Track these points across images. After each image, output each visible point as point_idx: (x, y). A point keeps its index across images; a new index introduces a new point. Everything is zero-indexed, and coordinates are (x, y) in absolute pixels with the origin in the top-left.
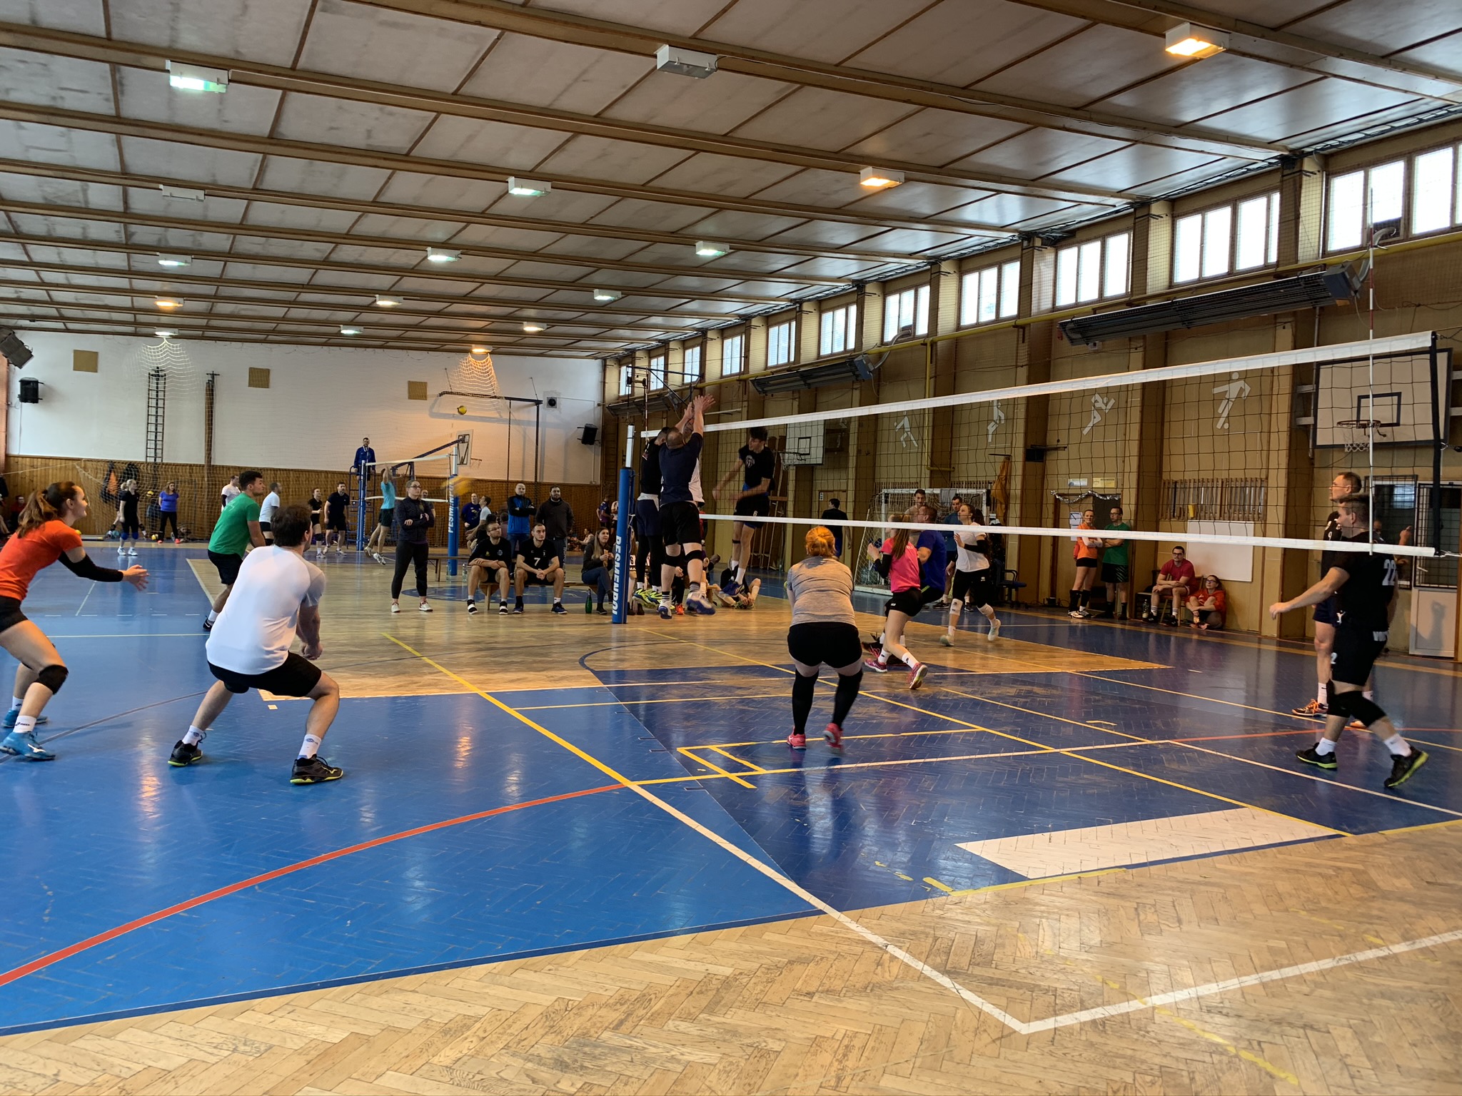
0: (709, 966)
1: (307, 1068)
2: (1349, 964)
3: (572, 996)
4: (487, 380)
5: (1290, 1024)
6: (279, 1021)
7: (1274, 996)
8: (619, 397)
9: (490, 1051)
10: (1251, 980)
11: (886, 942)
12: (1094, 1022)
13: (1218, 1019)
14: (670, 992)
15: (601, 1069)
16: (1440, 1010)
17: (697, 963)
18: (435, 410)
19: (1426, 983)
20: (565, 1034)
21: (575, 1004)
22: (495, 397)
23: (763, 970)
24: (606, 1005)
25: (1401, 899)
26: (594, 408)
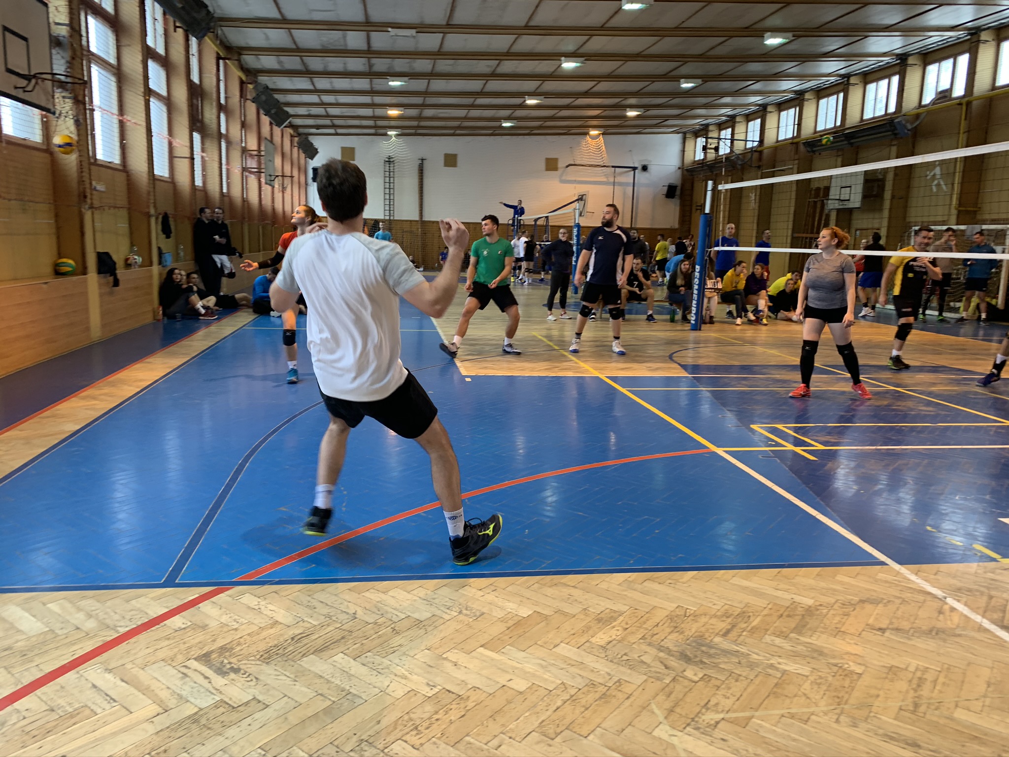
0: (794, 596)
1: (507, 632)
3: (688, 605)
4: (599, 154)
6: (487, 596)
8: (695, 162)
9: (632, 639)
11: (944, 594)
14: (764, 612)
15: (716, 666)
17: (784, 592)
18: (564, 178)
20: (686, 634)
21: (692, 612)
22: (605, 166)
23: (840, 605)
24: (715, 616)
26: (676, 171)
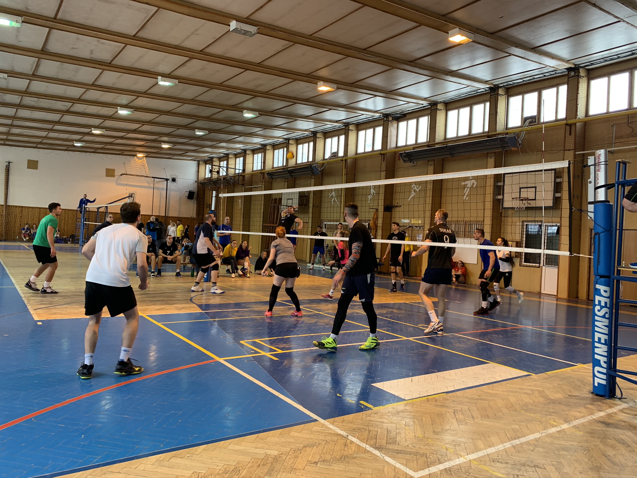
0: (266, 451)
2: (546, 435)
3: (201, 470)
4: (143, 169)
5: (528, 465)
7: (519, 452)
8: (205, 178)
10: (508, 445)
11: (347, 434)
12: (446, 469)
13: (498, 465)
14: (249, 466)
16: (587, 455)
17: (261, 449)
18: (118, 182)
19: (579, 443)
21: (202, 475)
22: (147, 177)
23: (292, 451)
24: (218, 474)
25: (560, 403)
26: (194, 183)
